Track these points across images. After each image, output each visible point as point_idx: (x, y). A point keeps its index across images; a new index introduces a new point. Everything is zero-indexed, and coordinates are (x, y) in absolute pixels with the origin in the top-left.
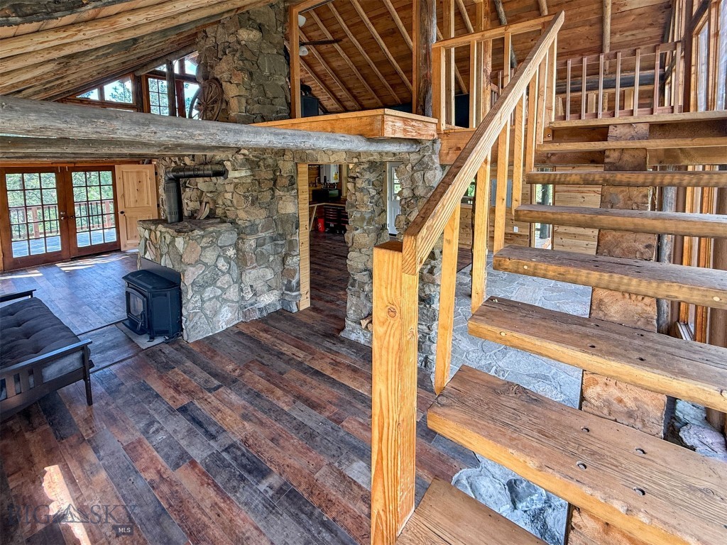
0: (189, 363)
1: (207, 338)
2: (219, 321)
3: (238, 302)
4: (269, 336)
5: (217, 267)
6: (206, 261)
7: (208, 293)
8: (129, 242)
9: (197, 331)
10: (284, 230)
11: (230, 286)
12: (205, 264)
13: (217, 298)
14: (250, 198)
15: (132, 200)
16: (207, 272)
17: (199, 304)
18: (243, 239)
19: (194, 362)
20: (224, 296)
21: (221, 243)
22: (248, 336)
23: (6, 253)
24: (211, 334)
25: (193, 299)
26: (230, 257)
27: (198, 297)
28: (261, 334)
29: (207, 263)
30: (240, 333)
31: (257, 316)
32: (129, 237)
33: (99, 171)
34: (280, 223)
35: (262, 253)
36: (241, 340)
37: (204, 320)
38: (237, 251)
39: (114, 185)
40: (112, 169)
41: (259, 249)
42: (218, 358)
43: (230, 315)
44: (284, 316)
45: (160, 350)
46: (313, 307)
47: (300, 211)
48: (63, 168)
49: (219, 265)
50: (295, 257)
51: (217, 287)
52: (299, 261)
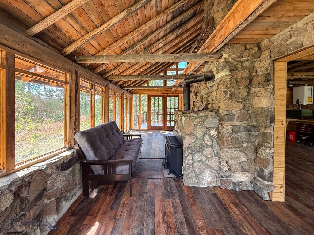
0: (178, 200)
1: (194, 187)
2: (203, 179)
3: (217, 171)
5: (204, 141)
6: (197, 135)
7: (197, 157)
9: (189, 180)
10: (258, 123)
11: (212, 157)
12: (196, 137)
13: (203, 162)
14: (229, 93)
16: (197, 143)
17: (191, 162)
18: (222, 124)
19: (181, 202)
20: (208, 163)
21: (207, 124)
22: (220, 201)
24: (197, 186)
25: (188, 157)
26: (213, 136)
27: (191, 157)
28: (232, 205)
29: (197, 137)
30: (215, 195)
31: (231, 187)
34: (254, 117)
35: (237, 139)
36: (214, 202)
37: (193, 174)
38: (218, 133)
39: (179, 103)
40: (178, 96)
41: (234, 135)
42: (194, 208)
43: (210, 178)
44: (255, 199)
45: (170, 182)
46: (288, 205)
47: (276, 107)
48: (164, 95)
49: (205, 139)
50: (269, 149)
51: (204, 155)
52: (273, 153)
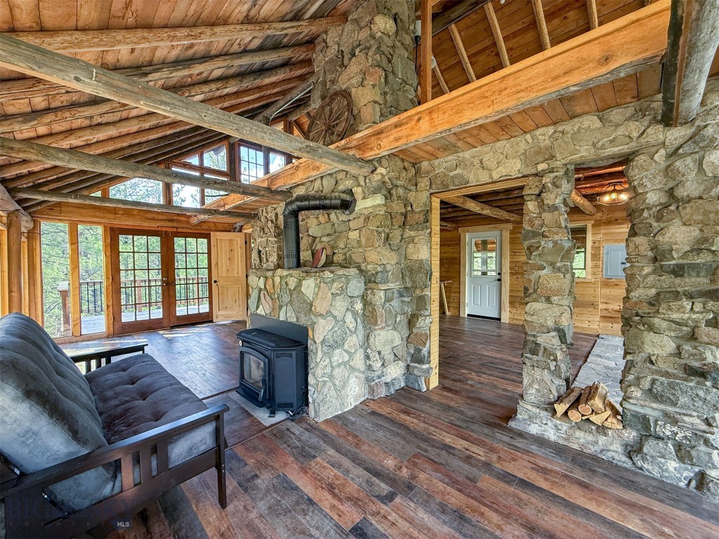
0: (331, 452)
1: (336, 417)
2: (347, 396)
3: (364, 372)
4: (415, 421)
5: (345, 323)
6: (336, 313)
7: (337, 357)
8: (220, 313)
9: (326, 407)
10: (414, 282)
11: (356, 351)
12: (335, 318)
13: (345, 364)
14: (383, 235)
15: (224, 269)
16: (336, 329)
17: (328, 370)
18: (372, 289)
19: (338, 450)
20: (352, 364)
21: (349, 291)
22: (387, 418)
23: (116, 316)
24: (340, 412)
25: (322, 362)
26: (357, 312)
27: (327, 360)
28: (402, 416)
30: (373, 413)
31: (383, 392)
32: (220, 308)
33: (197, 238)
34: (408, 274)
35: (390, 311)
36: (381, 423)
37: (333, 393)
38: (364, 305)
39: (209, 253)
40: (207, 236)
41: (387, 305)
42: (365, 447)
43: (358, 388)
45: (288, 430)
46: (443, 387)
47: (433, 259)
48: (167, 233)
49: (347, 321)
50: (428, 318)
51: (346, 351)
52: (431, 323)
